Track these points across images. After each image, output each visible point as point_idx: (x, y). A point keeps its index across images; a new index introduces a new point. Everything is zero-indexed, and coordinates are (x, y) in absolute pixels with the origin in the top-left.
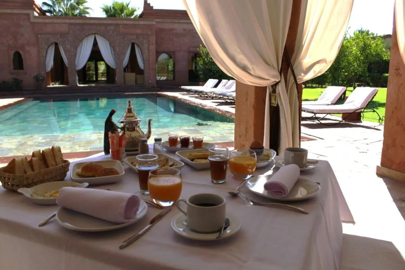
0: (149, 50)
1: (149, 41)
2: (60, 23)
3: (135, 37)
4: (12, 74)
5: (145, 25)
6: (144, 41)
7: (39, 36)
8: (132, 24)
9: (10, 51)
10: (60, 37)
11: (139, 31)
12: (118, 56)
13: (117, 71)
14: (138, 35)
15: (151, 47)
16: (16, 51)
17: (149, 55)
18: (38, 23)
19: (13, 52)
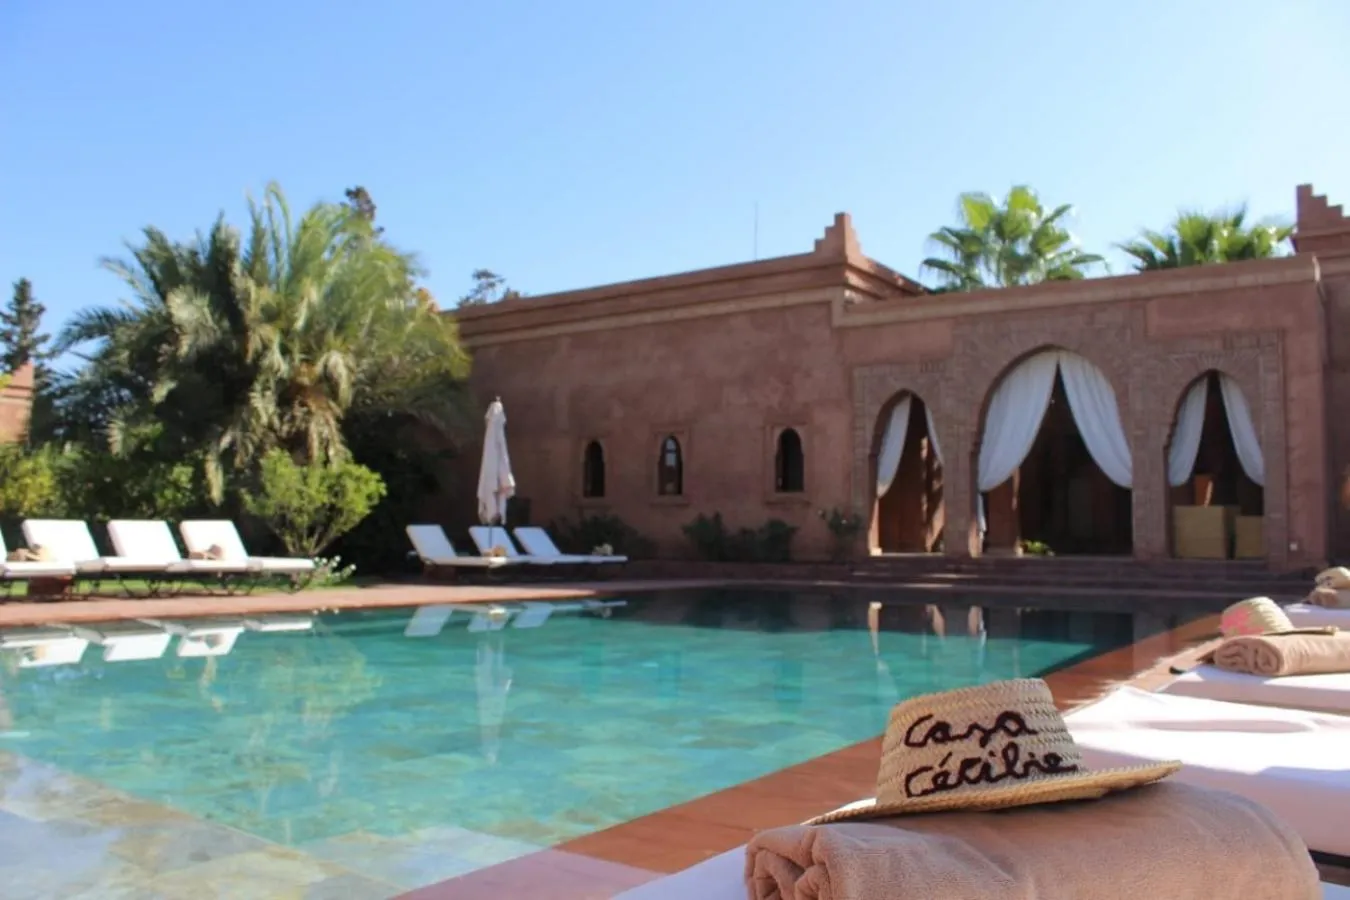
0: (1285, 400)
1: (1285, 358)
2: (925, 320)
3: (1217, 345)
4: (769, 504)
5: (1266, 287)
6: (1261, 359)
7: (856, 373)
8: (1204, 293)
9: (768, 428)
10: (922, 371)
11: (1236, 320)
12: (1139, 433)
13: (1134, 495)
14: (1229, 339)
15: (1295, 388)
16: (785, 427)
17: (1287, 424)
18: (856, 328)
19: (778, 432)
